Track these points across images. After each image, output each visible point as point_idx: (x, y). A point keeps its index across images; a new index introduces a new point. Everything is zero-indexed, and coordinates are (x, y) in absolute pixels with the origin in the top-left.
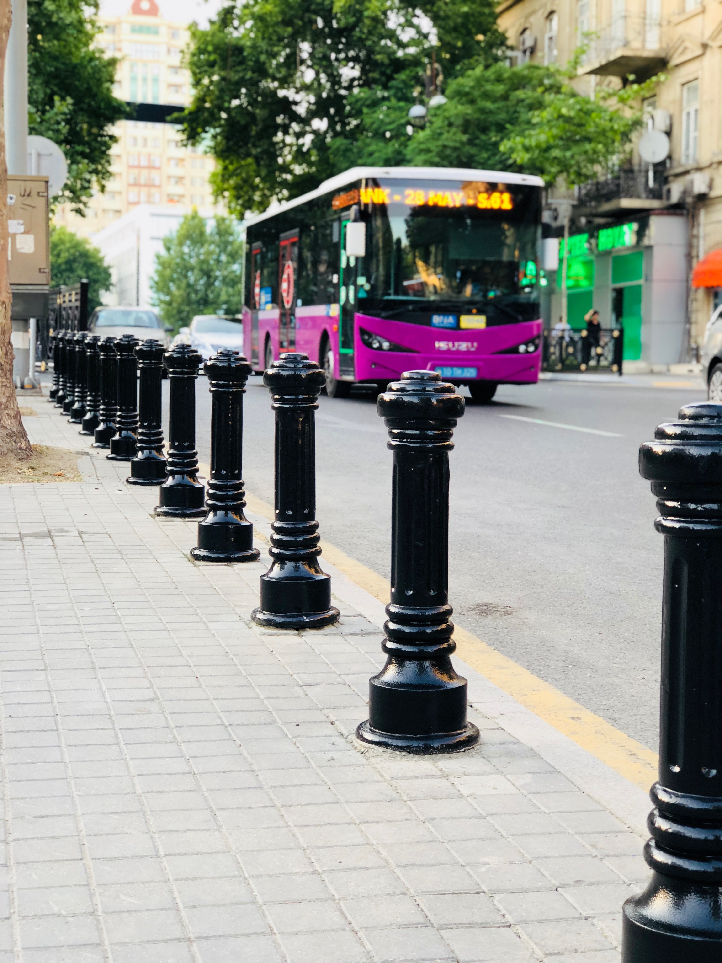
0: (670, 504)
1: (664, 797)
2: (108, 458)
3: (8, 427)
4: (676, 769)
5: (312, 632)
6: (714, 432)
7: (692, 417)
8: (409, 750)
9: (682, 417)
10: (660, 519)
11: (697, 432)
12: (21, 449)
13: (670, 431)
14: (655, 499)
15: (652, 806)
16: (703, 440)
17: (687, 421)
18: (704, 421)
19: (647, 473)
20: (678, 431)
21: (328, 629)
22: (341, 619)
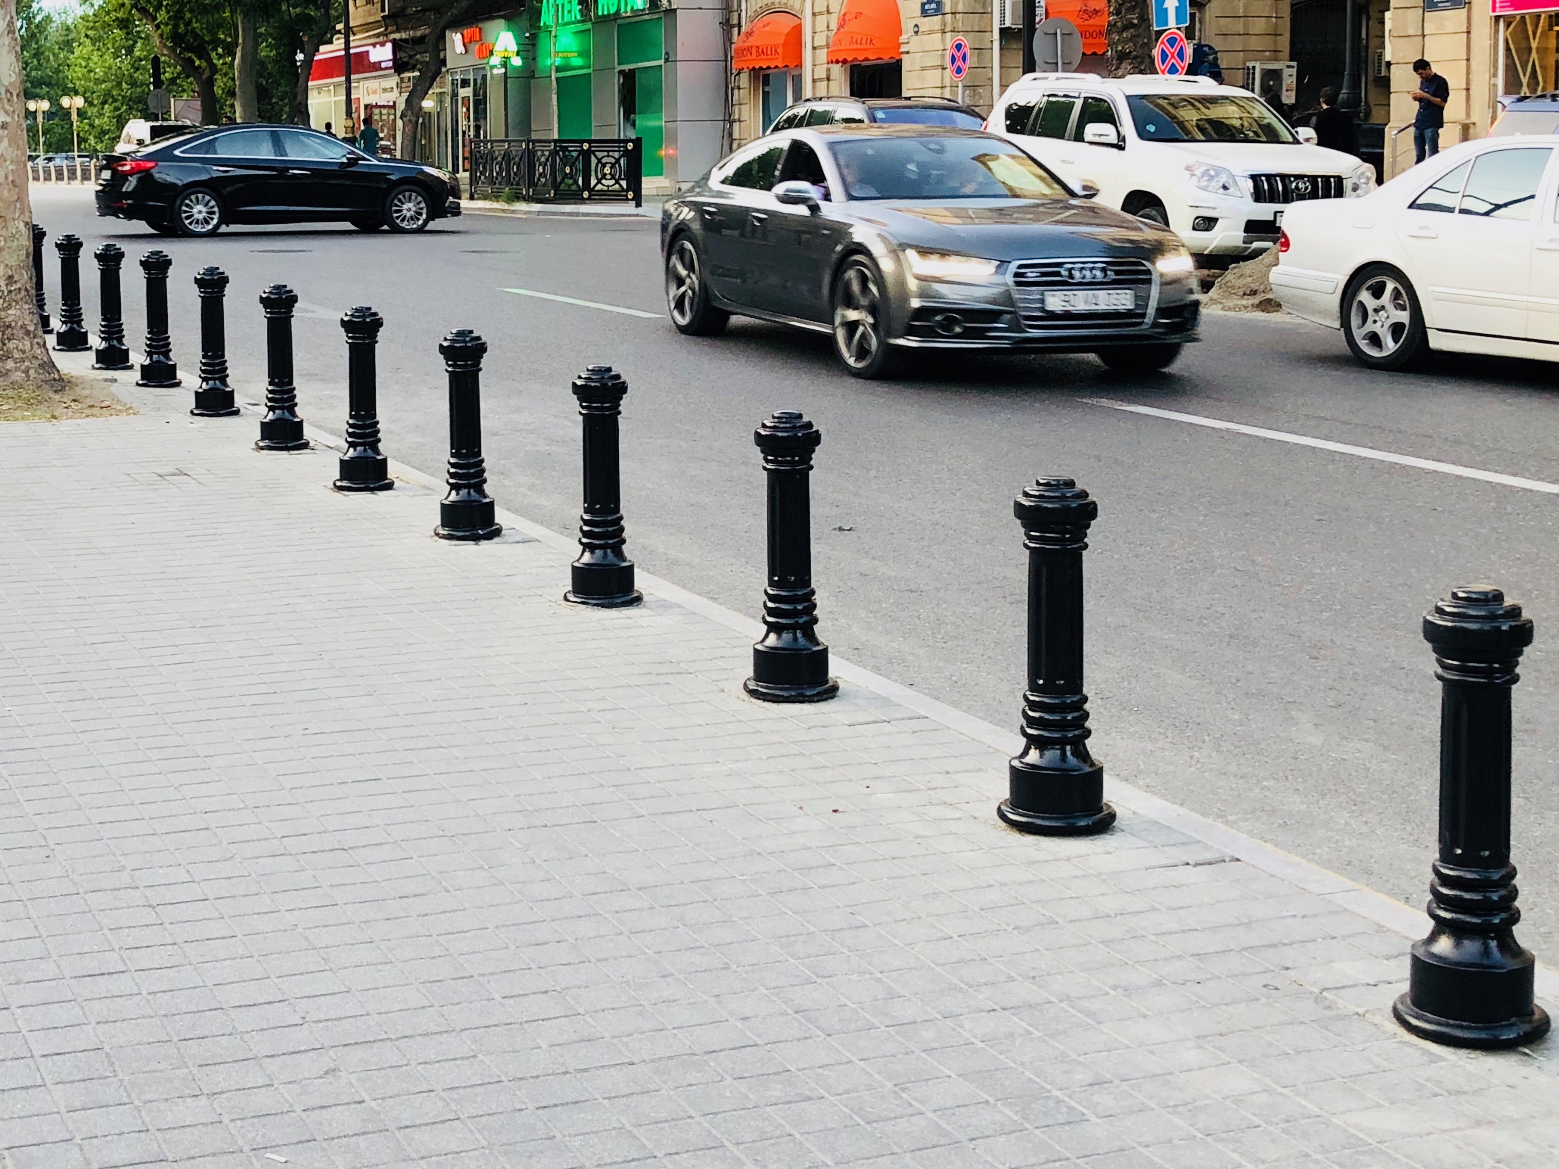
0: (770, 458)
1: (770, 592)
2: (138, 384)
3: (40, 357)
4: (776, 578)
5: (486, 542)
6: (788, 425)
7: (778, 418)
8: (603, 606)
9: (774, 417)
10: (765, 465)
11: (781, 425)
12: (55, 380)
13: (769, 424)
14: (762, 455)
15: (766, 598)
16: (784, 430)
17: (776, 420)
18: (784, 420)
19: (758, 444)
20: (772, 425)
21: (496, 540)
22: (503, 532)
